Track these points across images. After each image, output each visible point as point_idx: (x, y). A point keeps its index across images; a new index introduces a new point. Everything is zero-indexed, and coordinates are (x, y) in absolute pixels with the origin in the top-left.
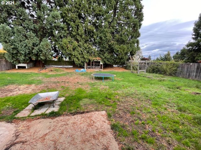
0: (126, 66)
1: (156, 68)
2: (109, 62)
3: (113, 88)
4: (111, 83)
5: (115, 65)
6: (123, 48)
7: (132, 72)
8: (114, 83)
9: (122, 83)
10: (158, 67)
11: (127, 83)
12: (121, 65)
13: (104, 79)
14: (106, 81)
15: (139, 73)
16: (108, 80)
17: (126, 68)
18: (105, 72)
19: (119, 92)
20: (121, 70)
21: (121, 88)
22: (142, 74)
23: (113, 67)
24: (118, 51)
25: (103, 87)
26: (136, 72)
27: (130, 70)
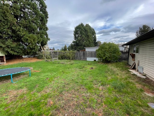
0: (38, 56)
1: (63, 56)
2: (15, 52)
3: (34, 87)
4: (28, 80)
5: (25, 55)
6: (33, 37)
7: (46, 61)
8: (32, 78)
9: (43, 75)
10: (64, 55)
11: (49, 74)
12: (31, 55)
13: (13, 78)
14: (17, 79)
15: (53, 61)
16: (22, 77)
17: (38, 58)
18: (12, 66)
19: (48, 91)
20: (34, 61)
21: (46, 83)
22: (56, 61)
23: (22, 58)
24: (27, 40)
25: (15, 93)
26: (50, 60)
27: (43, 59)
